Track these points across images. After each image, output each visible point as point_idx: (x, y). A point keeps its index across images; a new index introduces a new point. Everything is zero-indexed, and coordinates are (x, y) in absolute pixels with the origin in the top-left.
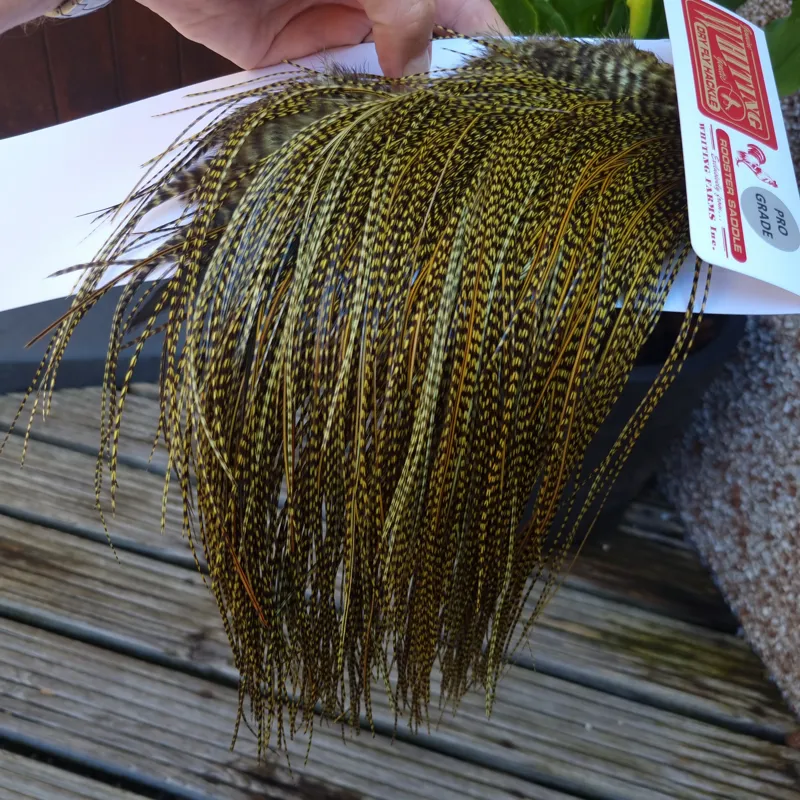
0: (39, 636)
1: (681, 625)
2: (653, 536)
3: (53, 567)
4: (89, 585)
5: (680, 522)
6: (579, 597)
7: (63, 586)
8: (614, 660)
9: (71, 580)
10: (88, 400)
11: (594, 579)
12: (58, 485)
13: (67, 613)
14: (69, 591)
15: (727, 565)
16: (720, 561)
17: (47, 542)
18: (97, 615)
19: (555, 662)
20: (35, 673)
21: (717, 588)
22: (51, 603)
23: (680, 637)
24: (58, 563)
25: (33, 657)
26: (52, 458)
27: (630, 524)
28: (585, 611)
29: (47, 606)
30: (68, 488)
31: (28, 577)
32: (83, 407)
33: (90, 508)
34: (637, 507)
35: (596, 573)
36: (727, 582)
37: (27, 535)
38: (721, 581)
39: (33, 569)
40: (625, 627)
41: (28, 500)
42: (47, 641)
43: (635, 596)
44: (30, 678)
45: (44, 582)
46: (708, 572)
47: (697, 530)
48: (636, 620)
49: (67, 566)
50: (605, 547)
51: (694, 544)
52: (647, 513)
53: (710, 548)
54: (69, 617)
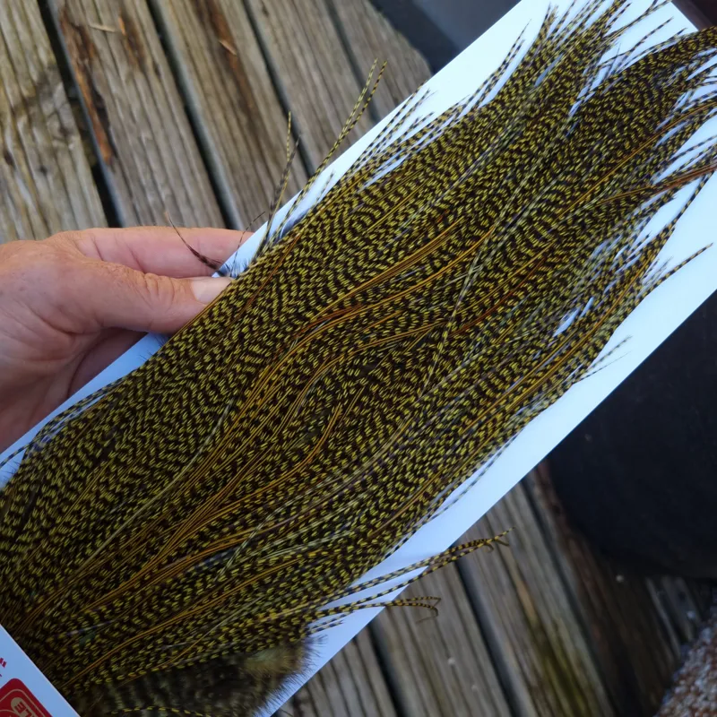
0: (201, 177)
1: (600, 690)
2: (664, 616)
3: (258, 145)
4: (266, 182)
5: (697, 632)
6: (556, 583)
7: (250, 164)
8: (525, 648)
9: (259, 166)
10: (407, 60)
11: (582, 585)
12: (323, 95)
13: (233, 183)
14: (250, 171)
15: (690, 700)
16: (688, 691)
17: (274, 125)
18: (248, 206)
19: (484, 599)
20: (173, 197)
21: (660, 701)
22: (231, 166)
23: (588, 695)
24: (264, 146)
25: (183, 186)
26: (340, 72)
27: (659, 587)
28: (548, 596)
29: (227, 164)
30: (326, 104)
31: (237, 133)
32: (398, 61)
33: (323, 133)
34: (680, 583)
35: (588, 585)
36: (673, 709)
37: (267, 105)
38: (669, 703)
39: (246, 130)
40: (560, 640)
41: (293, 84)
42: (202, 186)
43: (596, 632)
44: (167, 196)
45: (242, 147)
46: (669, 685)
47: (701, 653)
48: (574, 646)
49: (267, 154)
50: (619, 578)
51: (687, 657)
52: (681, 597)
53: (693, 675)
54: (230, 186)
